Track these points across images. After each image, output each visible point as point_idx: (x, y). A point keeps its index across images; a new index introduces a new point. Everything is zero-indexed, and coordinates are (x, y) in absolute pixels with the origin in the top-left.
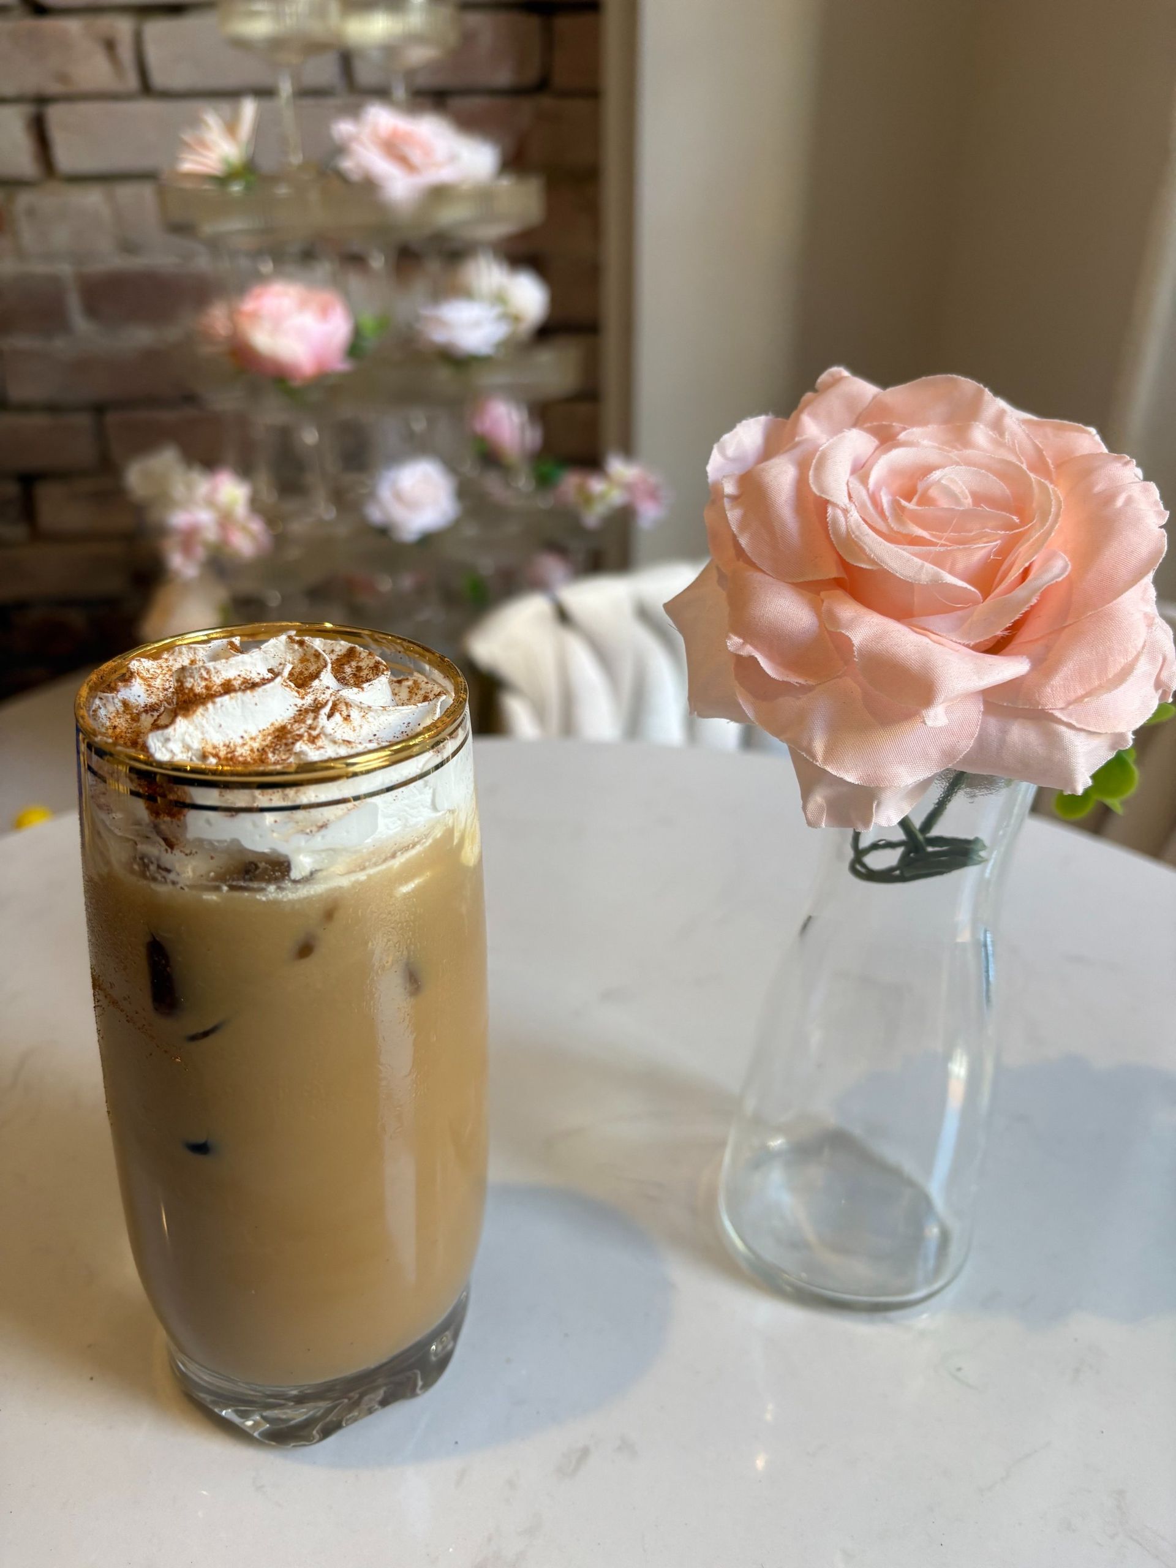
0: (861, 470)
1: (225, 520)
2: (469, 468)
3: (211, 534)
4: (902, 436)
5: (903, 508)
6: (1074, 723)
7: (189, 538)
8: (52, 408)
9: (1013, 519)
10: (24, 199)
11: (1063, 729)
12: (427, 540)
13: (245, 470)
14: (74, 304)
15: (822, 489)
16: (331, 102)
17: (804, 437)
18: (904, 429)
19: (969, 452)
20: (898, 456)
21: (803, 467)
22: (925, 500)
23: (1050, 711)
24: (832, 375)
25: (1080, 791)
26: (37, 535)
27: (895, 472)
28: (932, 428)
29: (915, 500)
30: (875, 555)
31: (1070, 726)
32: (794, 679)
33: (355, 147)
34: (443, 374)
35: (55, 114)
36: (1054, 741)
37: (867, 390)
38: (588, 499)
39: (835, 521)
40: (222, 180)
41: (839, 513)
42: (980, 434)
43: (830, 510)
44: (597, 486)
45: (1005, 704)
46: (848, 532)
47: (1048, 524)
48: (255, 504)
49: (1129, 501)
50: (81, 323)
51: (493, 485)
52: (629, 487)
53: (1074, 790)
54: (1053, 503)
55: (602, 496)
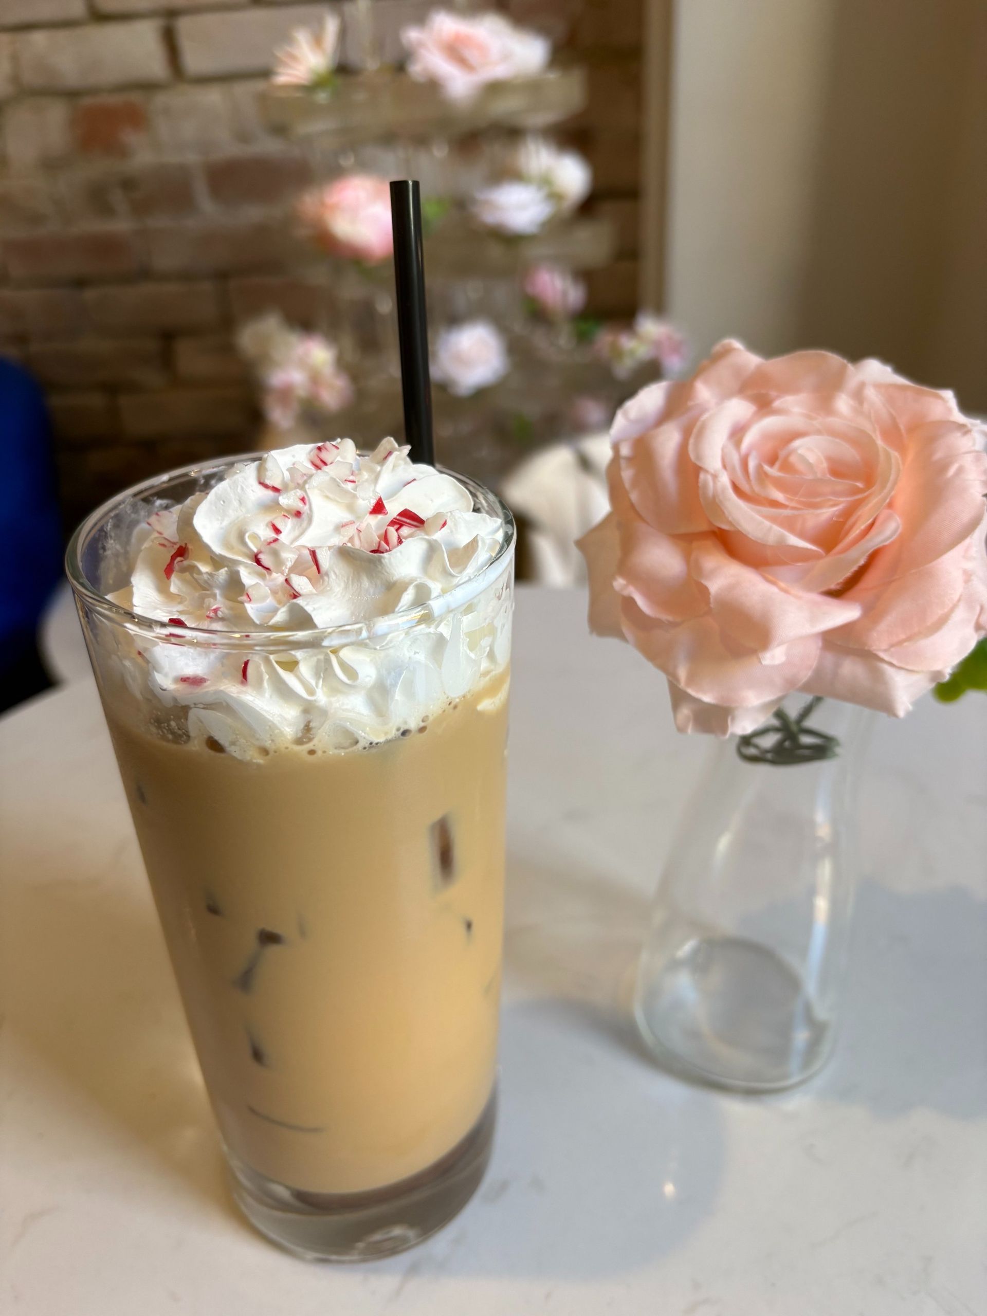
0: (737, 433)
1: (315, 378)
2: (519, 327)
3: (303, 391)
4: (777, 404)
5: (766, 474)
6: (896, 662)
7: (286, 394)
8: (186, 277)
9: (856, 486)
10: (160, 100)
11: (886, 667)
12: (482, 394)
13: (332, 336)
14: (201, 189)
15: (699, 457)
17: (696, 402)
18: (779, 397)
19: (831, 420)
20: (770, 423)
21: (687, 433)
22: (787, 467)
23: (875, 652)
24: (726, 345)
25: (901, 715)
26: (177, 383)
27: (767, 436)
28: (803, 397)
29: (777, 465)
30: (732, 518)
31: (891, 664)
32: (665, 617)
33: (423, 52)
34: (495, 252)
35: (184, 25)
36: (878, 676)
37: (752, 360)
38: (618, 353)
39: (705, 485)
40: (311, 88)
41: (709, 478)
42: (843, 404)
43: (702, 476)
44: (627, 343)
45: (840, 643)
46: (714, 497)
47: (886, 491)
48: (341, 364)
49: (960, 470)
50: (206, 205)
51: (540, 340)
52: (657, 344)
53: (896, 715)
54: (893, 472)
55: (632, 352)
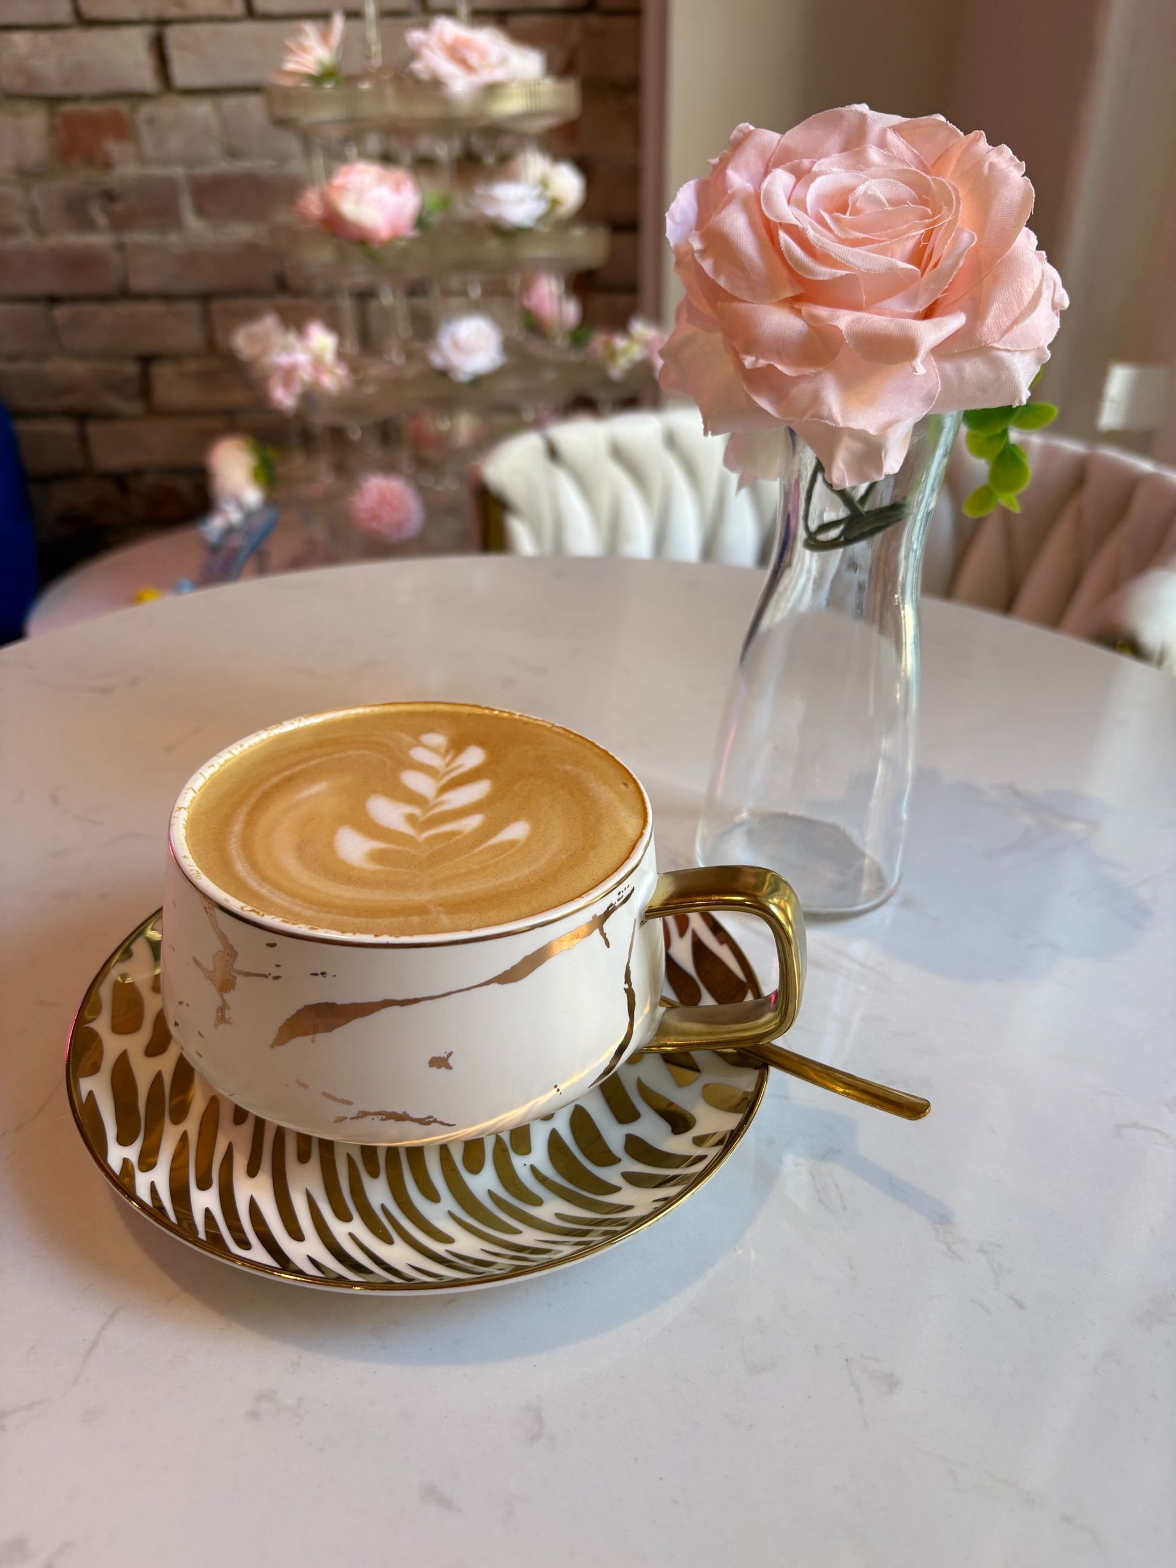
0: (797, 202)
1: (317, 363)
3: (306, 374)
4: (816, 169)
5: (843, 221)
6: (1009, 348)
7: (288, 374)
8: (167, 297)
10: (146, 110)
11: (1003, 354)
12: (478, 381)
14: (186, 203)
16: (407, 21)
17: (734, 188)
18: (813, 163)
20: (820, 184)
22: (856, 212)
23: (990, 345)
24: (741, 131)
25: (1024, 402)
26: (153, 411)
27: (825, 197)
28: (833, 158)
29: (848, 213)
30: (841, 258)
31: (1007, 350)
33: (425, 51)
34: (493, 246)
35: (174, 35)
36: (998, 365)
37: (771, 137)
38: (613, 354)
40: (318, 79)
45: (956, 351)
47: (953, 210)
49: (992, 166)
50: (192, 221)
52: (647, 344)
53: (1020, 401)
54: (952, 192)
55: (625, 351)
